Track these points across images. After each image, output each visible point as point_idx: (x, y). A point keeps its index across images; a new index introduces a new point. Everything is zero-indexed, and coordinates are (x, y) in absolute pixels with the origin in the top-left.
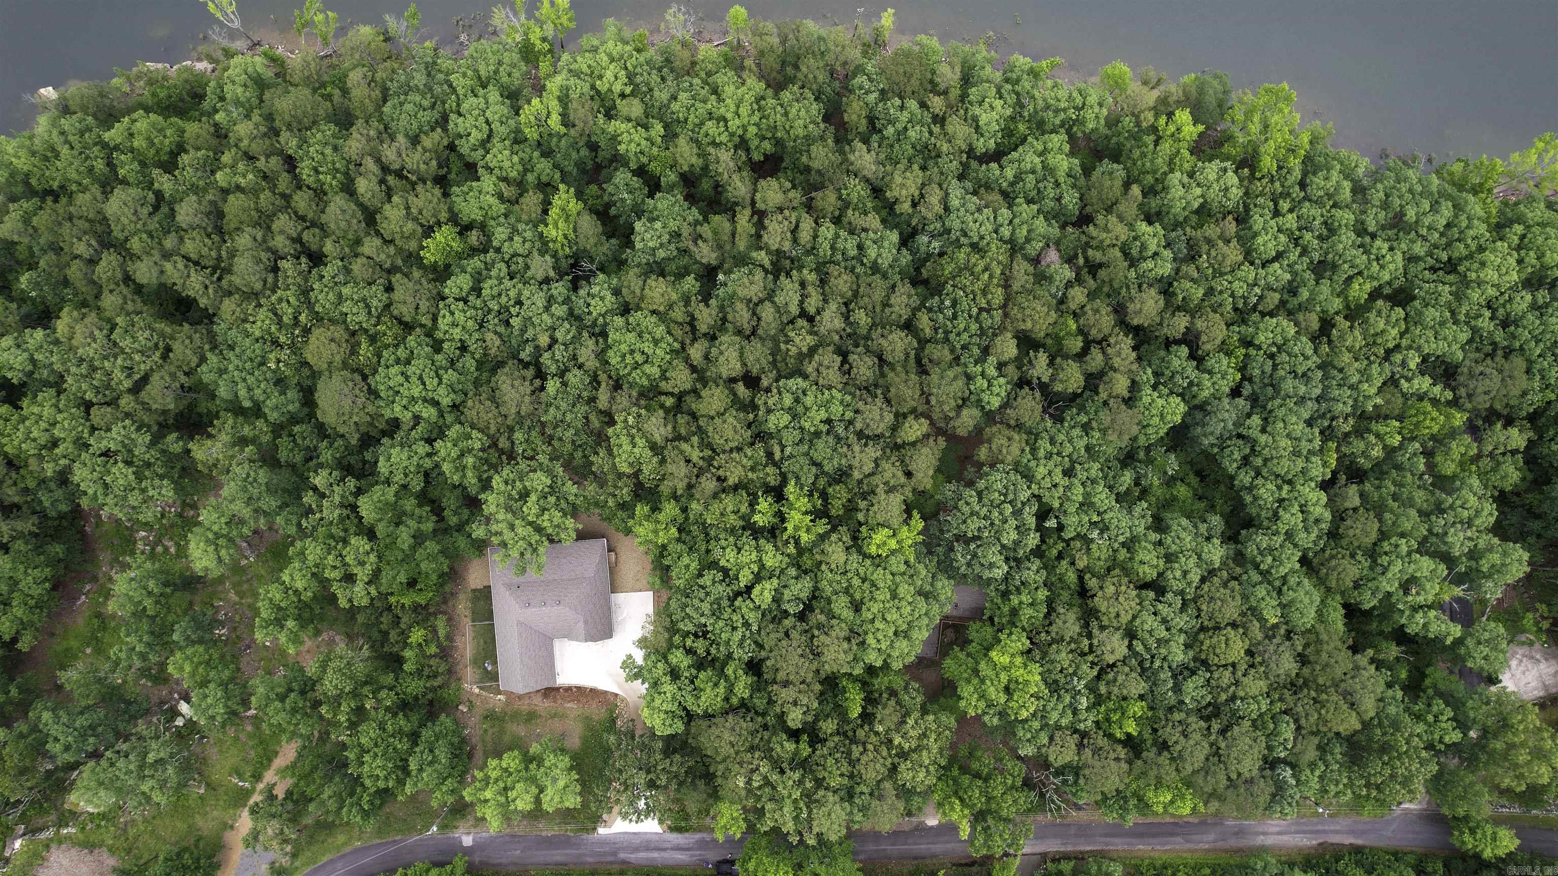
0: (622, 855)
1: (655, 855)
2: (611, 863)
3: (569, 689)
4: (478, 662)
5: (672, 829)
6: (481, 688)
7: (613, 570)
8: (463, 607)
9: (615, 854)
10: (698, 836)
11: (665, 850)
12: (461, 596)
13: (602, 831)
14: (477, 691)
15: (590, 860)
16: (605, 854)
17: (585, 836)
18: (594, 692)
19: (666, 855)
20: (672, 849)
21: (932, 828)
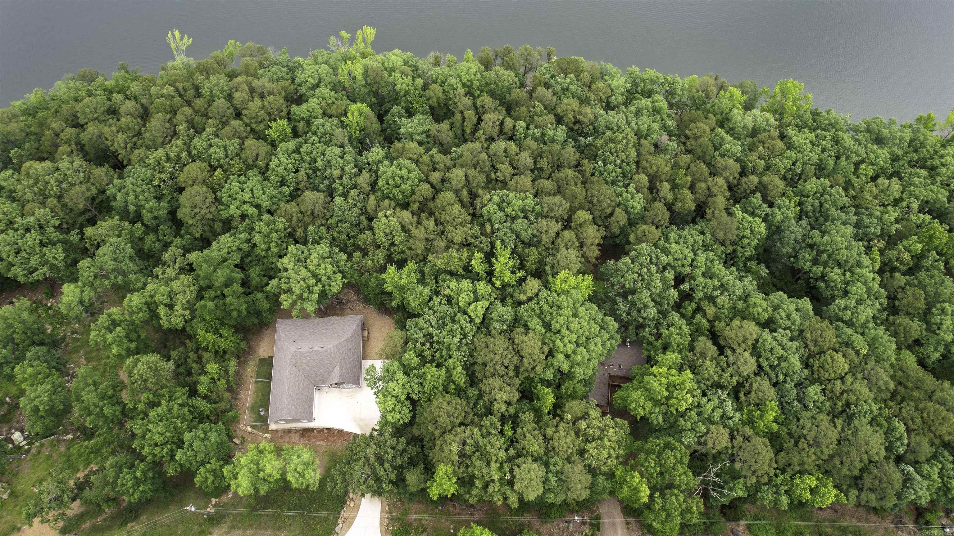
3: (321, 430)
4: (254, 409)
6: (252, 427)
7: (365, 342)
8: (251, 370)
12: (251, 363)
14: (249, 429)
18: (340, 432)
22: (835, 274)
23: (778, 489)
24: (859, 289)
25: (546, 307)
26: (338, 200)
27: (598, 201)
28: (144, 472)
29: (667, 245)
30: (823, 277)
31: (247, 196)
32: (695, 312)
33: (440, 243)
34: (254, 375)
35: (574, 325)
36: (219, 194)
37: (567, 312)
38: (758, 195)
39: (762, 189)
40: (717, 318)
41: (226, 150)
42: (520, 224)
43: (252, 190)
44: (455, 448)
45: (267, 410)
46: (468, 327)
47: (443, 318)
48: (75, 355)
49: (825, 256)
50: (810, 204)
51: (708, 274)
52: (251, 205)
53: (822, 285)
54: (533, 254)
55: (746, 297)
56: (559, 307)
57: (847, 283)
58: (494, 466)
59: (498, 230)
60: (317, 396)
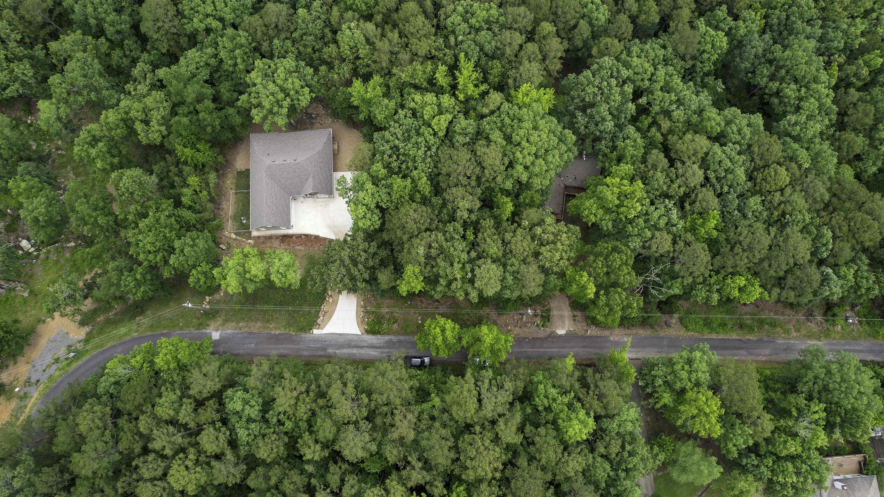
0: (330, 351)
1: (355, 351)
2: (321, 356)
3: (299, 236)
4: (236, 218)
5: (368, 332)
6: (236, 234)
7: (336, 155)
8: (230, 182)
9: (324, 349)
10: (387, 338)
11: (362, 347)
12: (230, 176)
13: (316, 331)
14: (234, 236)
15: (306, 353)
16: (318, 349)
17: (303, 335)
18: (317, 237)
19: (363, 351)
20: (367, 347)
21: (561, 336)
22: (790, 90)
23: (711, 288)
24: (811, 104)
25: (507, 121)
26: (301, 11)
27: (563, 12)
28: (143, 275)
29: (629, 59)
30: (778, 93)
31: (209, 9)
32: (650, 127)
33: (405, 56)
34: (233, 187)
35: (534, 138)
36: (180, 6)
37: (528, 125)
38: (724, 7)
39: (729, 1)
40: (671, 131)
42: (484, 36)
44: (421, 251)
45: (248, 219)
46: (432, 140)
47: (408, 131)
48: (63, 171)
49: (783, 72)
50: (777, 16)
51: (666, 89)
52: (215, 18)
53: (776, 101)
54: (496, 67)
55: (700, 112)
56: (520, 120)
57: (801, 99)
58: (457, 266)
59: (462, 42)
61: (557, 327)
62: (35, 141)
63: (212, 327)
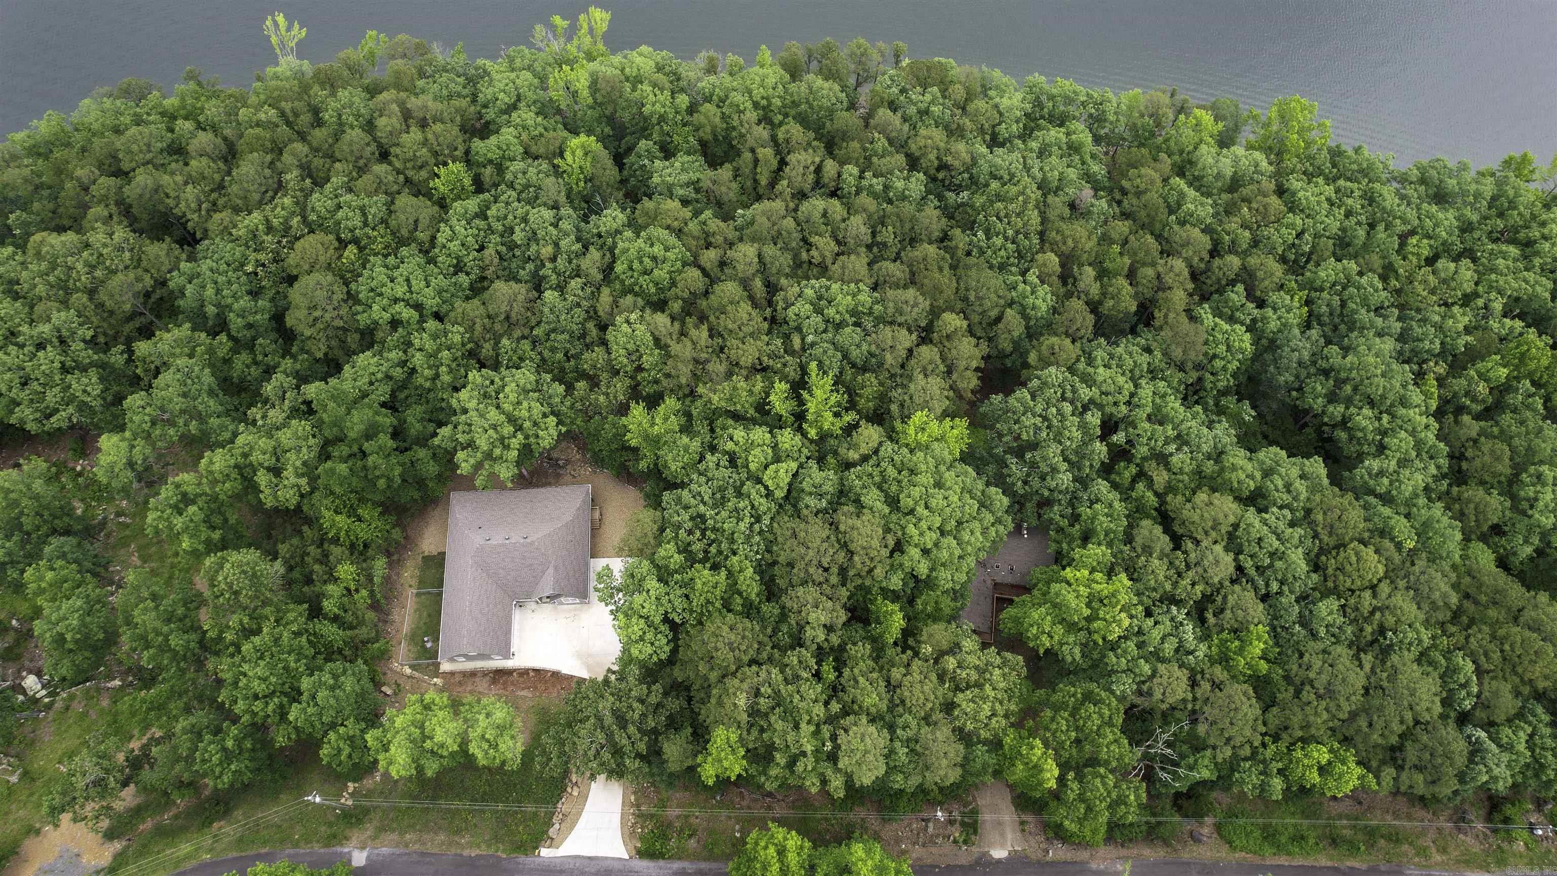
3: (525, 672)
4: (414, 638)
5: (642, 854)
6: (412, 667)
7: (595, 529)
8: (409, 574)
10: (676, 865)
12: (409, 563)
13: (545, 852)
14: (408, 671)
17: (522, 859)
18: (556, 675)
21: (999, 861)
22: (1364, 418)
23: (1266, 767)
24: (1402, 442)
25: (891, 472)
26: (550, 295)
27: (978, 298)
28: (239, 741)
29: (1090, 370)
30: (1344, 423)
31: (400, 290)
32: (1134, 481)
33: (718, 367)
34: (414, 582)
35: (937, 501)
36: (353, 286)
37: (926, 479)
38: (1240, 288)
39: (1247, 277)
40: (1170, 488)
41: (364, 214)
42: (849, 335)
43: (408, 280)
44: (742, 701)
45: (436, 640)
46: (763, 504)
47: (722, 489)
48: (122, 552)
49: (1348, 389)
50: (1326, 301)
51: (1158, 418)
52: (407, 304)
53: (1343, 435)
54: (870, 385)
55: (1218, 455)
56: (912, 472)
57: (1384, 433)
58: (806, 729)
59: (813, 345)
60: (517, 616)
61: (991, 845)
62: (82, 500)
63: (354, 841)
